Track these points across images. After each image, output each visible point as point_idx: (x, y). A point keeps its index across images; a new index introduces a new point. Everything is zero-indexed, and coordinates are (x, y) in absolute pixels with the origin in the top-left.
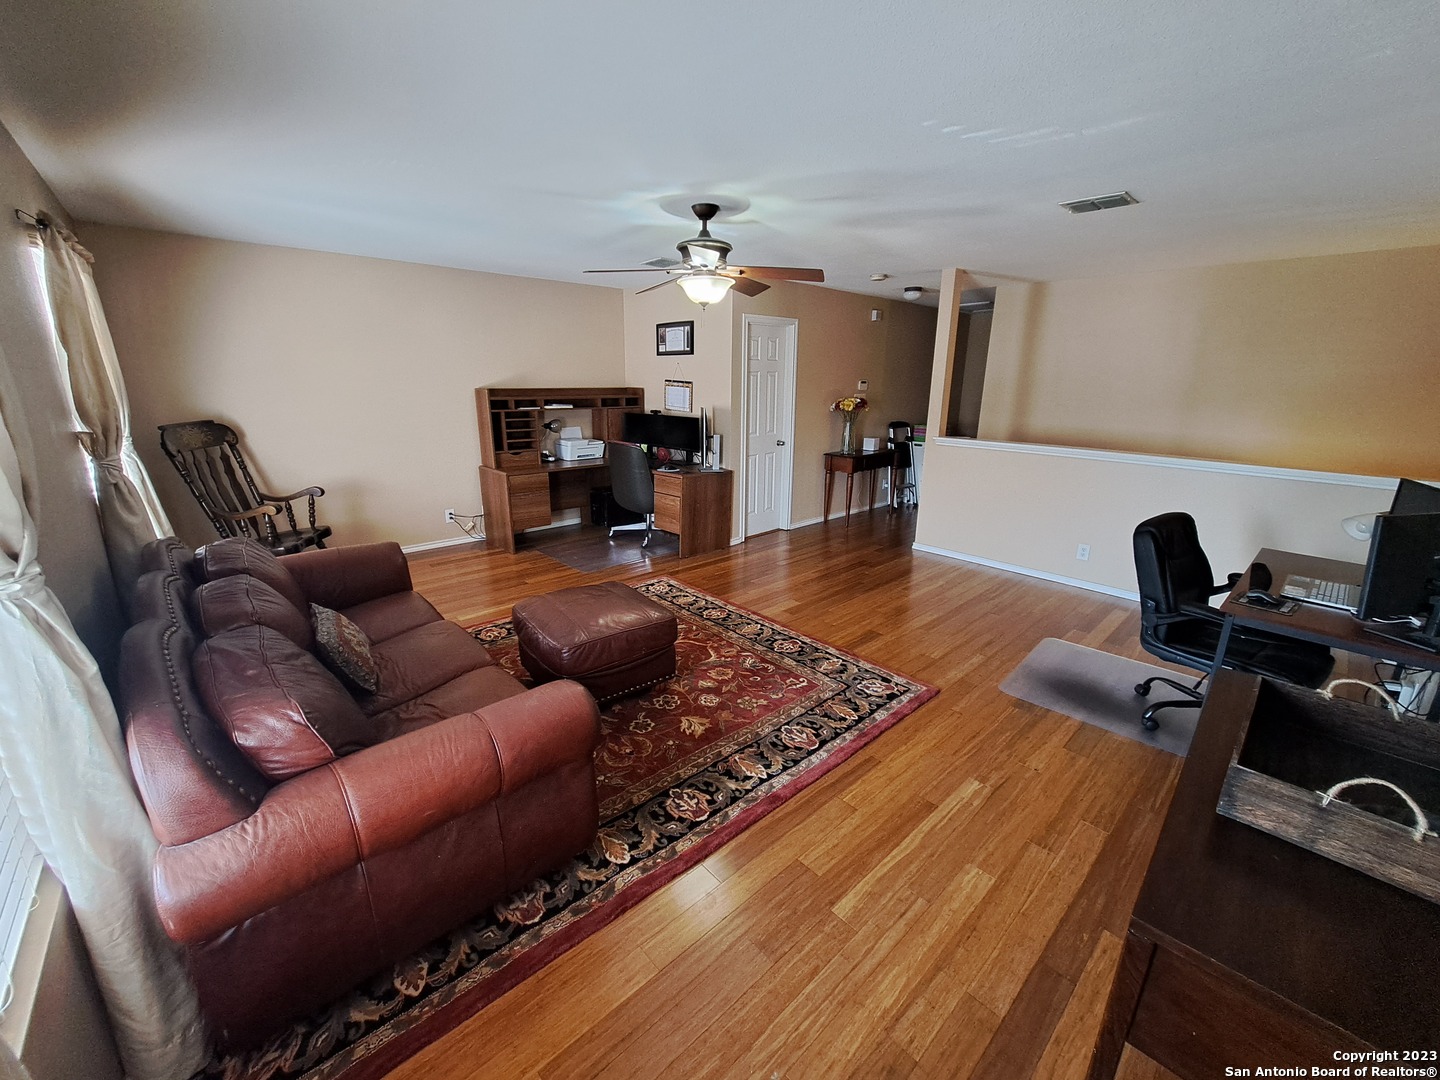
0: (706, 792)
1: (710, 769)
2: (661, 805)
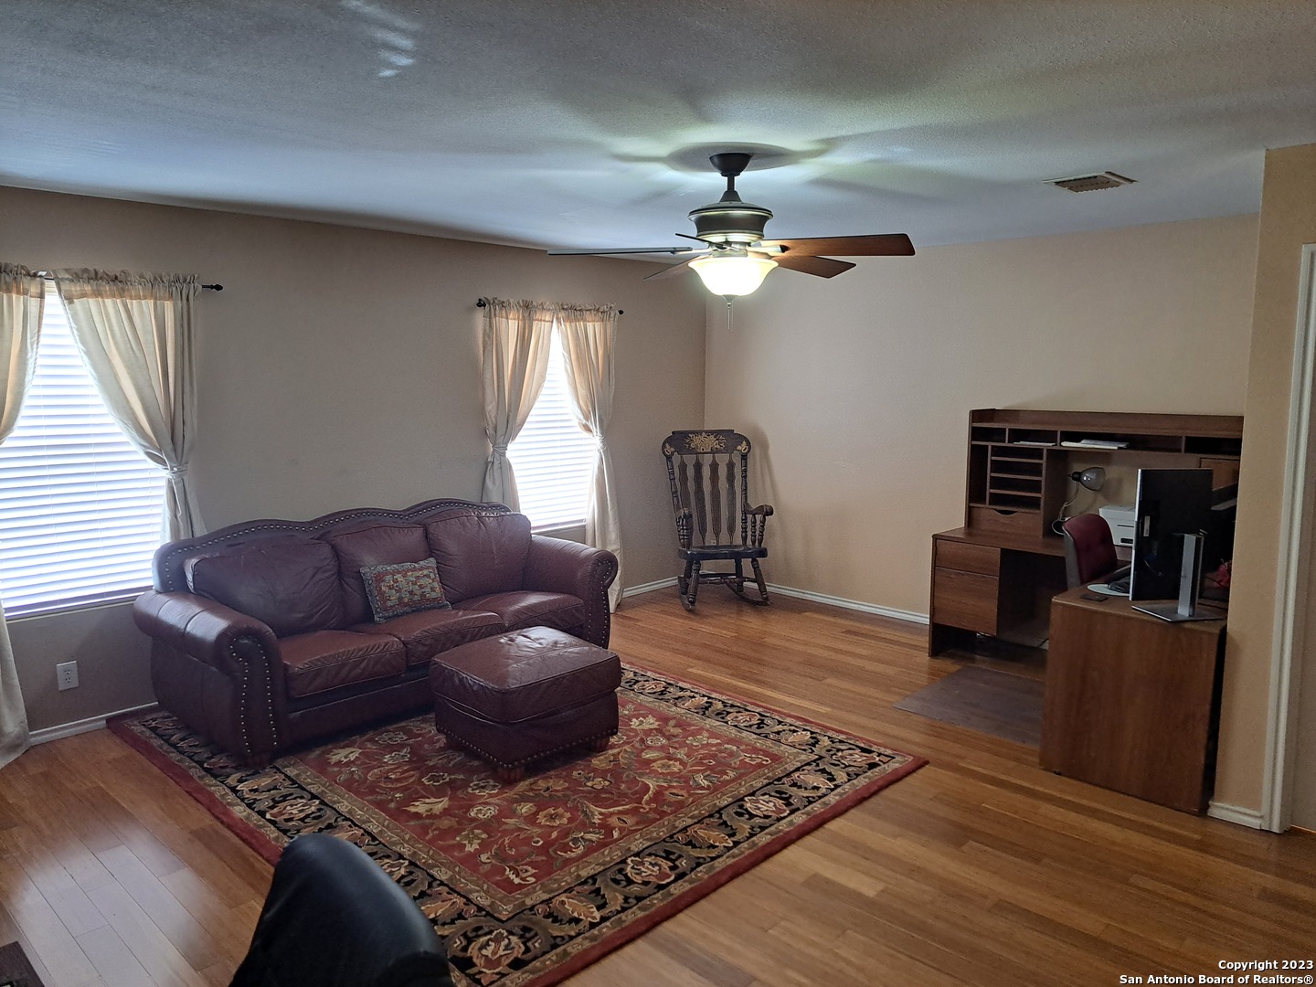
0: (667, 858)
1: (668, 839)
2: (620, 871)
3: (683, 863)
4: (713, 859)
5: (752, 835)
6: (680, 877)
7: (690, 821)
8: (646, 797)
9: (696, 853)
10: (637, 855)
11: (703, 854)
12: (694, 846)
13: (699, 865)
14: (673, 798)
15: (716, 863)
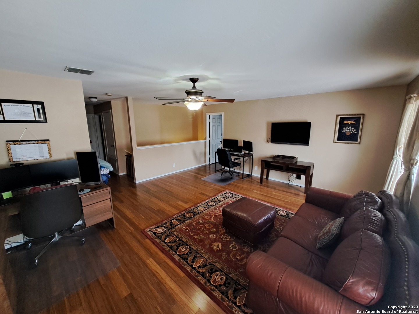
3: (206, 204)
4: (201, 205)
5: (194, 209)
6: (207, 202)
7: (204, 211)
8: (213, 217)
9: (204, 206)
10: (213, 205)
11: (203, 206)
12: (204, 207)
13: (204, 204)
14: (207, 216)
15: (201, 204)
